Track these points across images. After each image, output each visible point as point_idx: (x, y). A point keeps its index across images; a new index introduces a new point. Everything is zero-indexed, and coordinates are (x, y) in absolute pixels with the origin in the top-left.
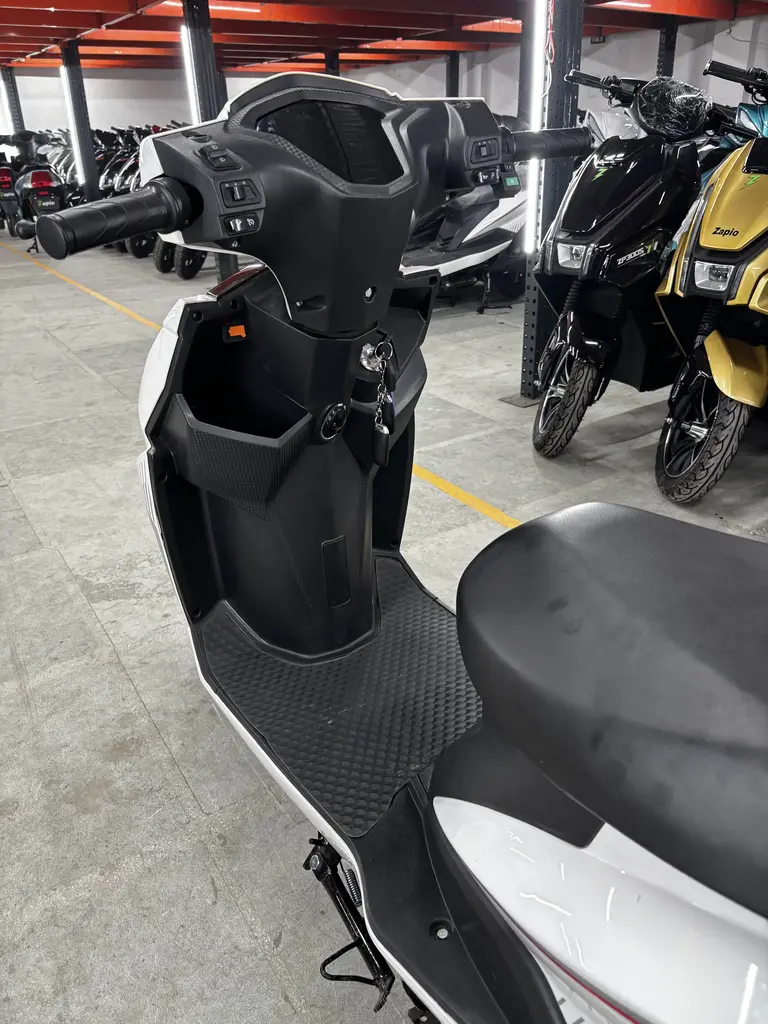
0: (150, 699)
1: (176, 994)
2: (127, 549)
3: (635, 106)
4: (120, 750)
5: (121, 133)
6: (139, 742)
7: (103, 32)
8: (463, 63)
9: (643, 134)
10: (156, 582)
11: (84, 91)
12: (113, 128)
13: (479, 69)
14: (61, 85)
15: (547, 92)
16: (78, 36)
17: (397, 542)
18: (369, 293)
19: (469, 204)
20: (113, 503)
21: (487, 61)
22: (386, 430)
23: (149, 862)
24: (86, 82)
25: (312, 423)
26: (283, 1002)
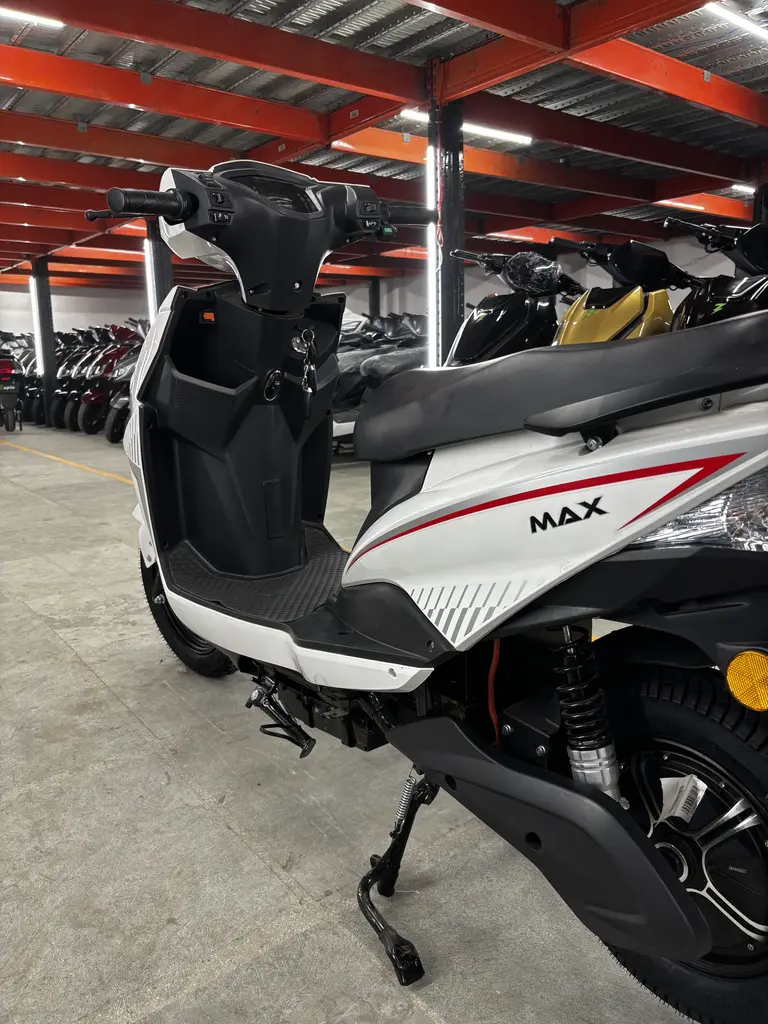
0: (110, 681)
1: (136, 831)
2: (85, 600)
3: (505, 273)
4: (82, 708)
5: (81, 333)
6: (100, 704)
7: (73, 249)
8: (383, 287)
9: (513, 292)
10: (112, 617)
11: (50, 303)
12: (74, 329)
13: (396, 292)
14: (30, 299)
15: (439, 268)
16: (49, 253)
17: (321, 516)
18: (297, 285)
19: (388, 372)
20: (72, 575)
21: (404, 285)
22: (310, 390)
23: (110, 766)
24: (53, 297)
25: (258, 385)
26: (226, 830)
